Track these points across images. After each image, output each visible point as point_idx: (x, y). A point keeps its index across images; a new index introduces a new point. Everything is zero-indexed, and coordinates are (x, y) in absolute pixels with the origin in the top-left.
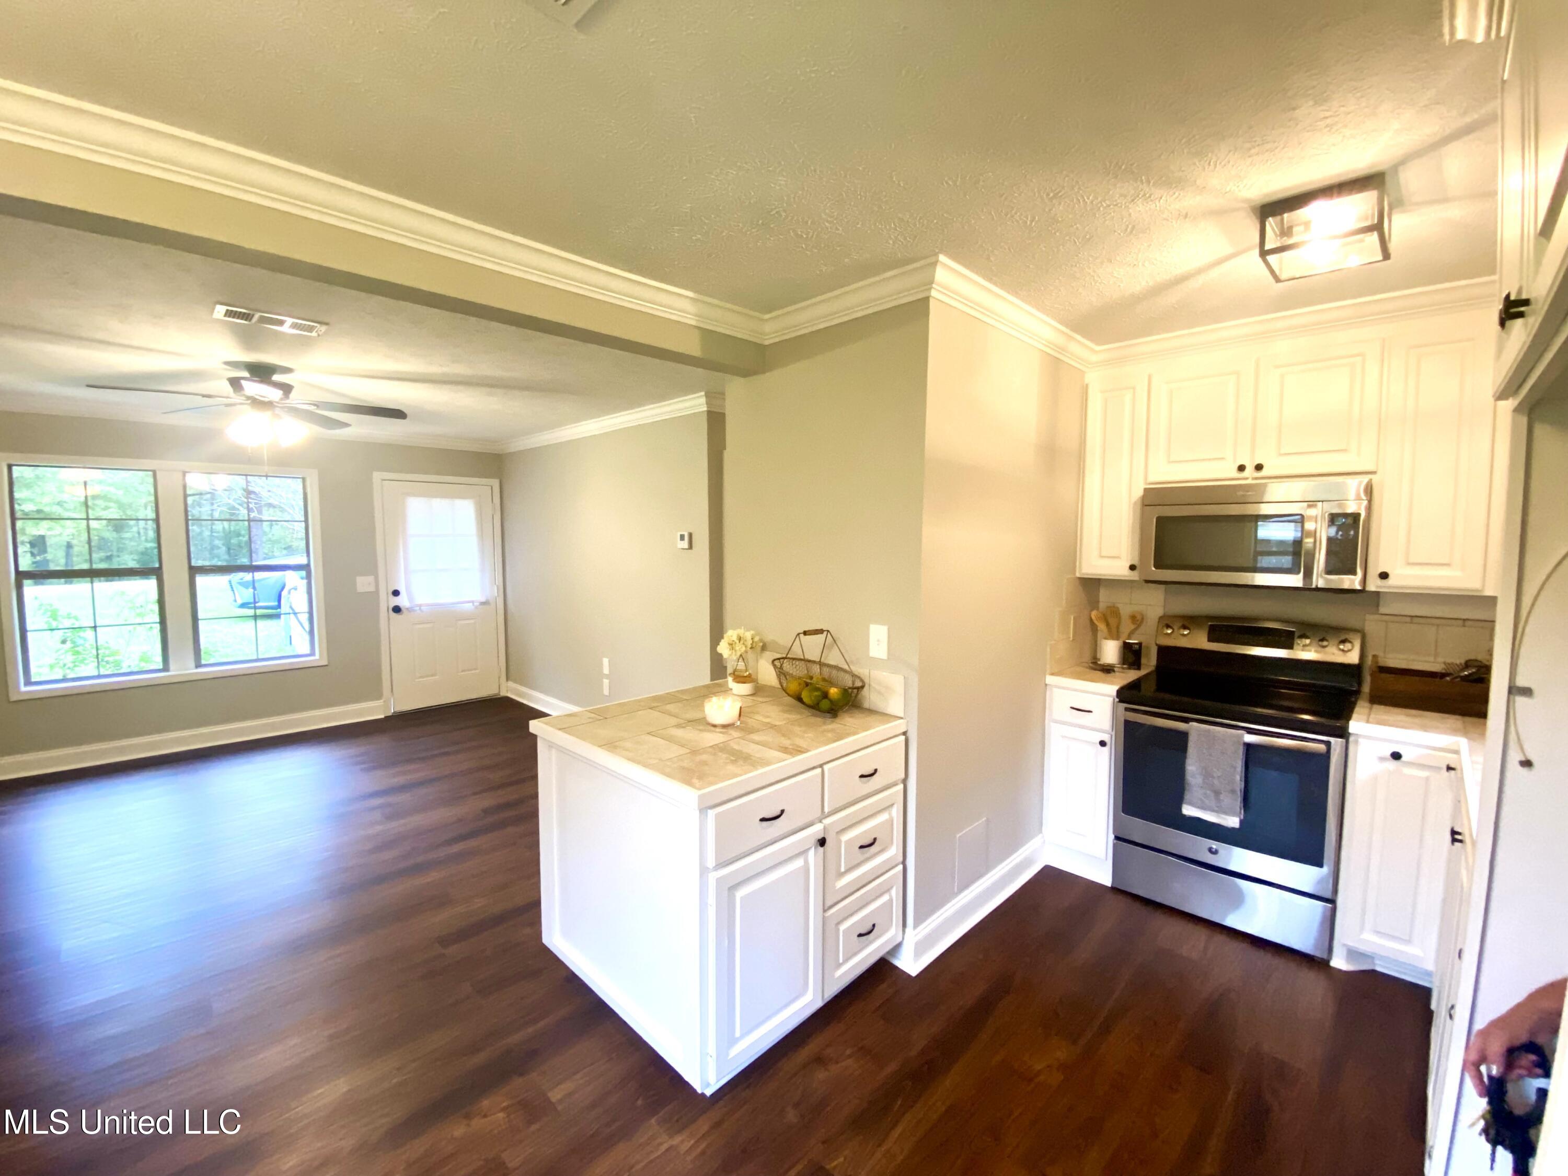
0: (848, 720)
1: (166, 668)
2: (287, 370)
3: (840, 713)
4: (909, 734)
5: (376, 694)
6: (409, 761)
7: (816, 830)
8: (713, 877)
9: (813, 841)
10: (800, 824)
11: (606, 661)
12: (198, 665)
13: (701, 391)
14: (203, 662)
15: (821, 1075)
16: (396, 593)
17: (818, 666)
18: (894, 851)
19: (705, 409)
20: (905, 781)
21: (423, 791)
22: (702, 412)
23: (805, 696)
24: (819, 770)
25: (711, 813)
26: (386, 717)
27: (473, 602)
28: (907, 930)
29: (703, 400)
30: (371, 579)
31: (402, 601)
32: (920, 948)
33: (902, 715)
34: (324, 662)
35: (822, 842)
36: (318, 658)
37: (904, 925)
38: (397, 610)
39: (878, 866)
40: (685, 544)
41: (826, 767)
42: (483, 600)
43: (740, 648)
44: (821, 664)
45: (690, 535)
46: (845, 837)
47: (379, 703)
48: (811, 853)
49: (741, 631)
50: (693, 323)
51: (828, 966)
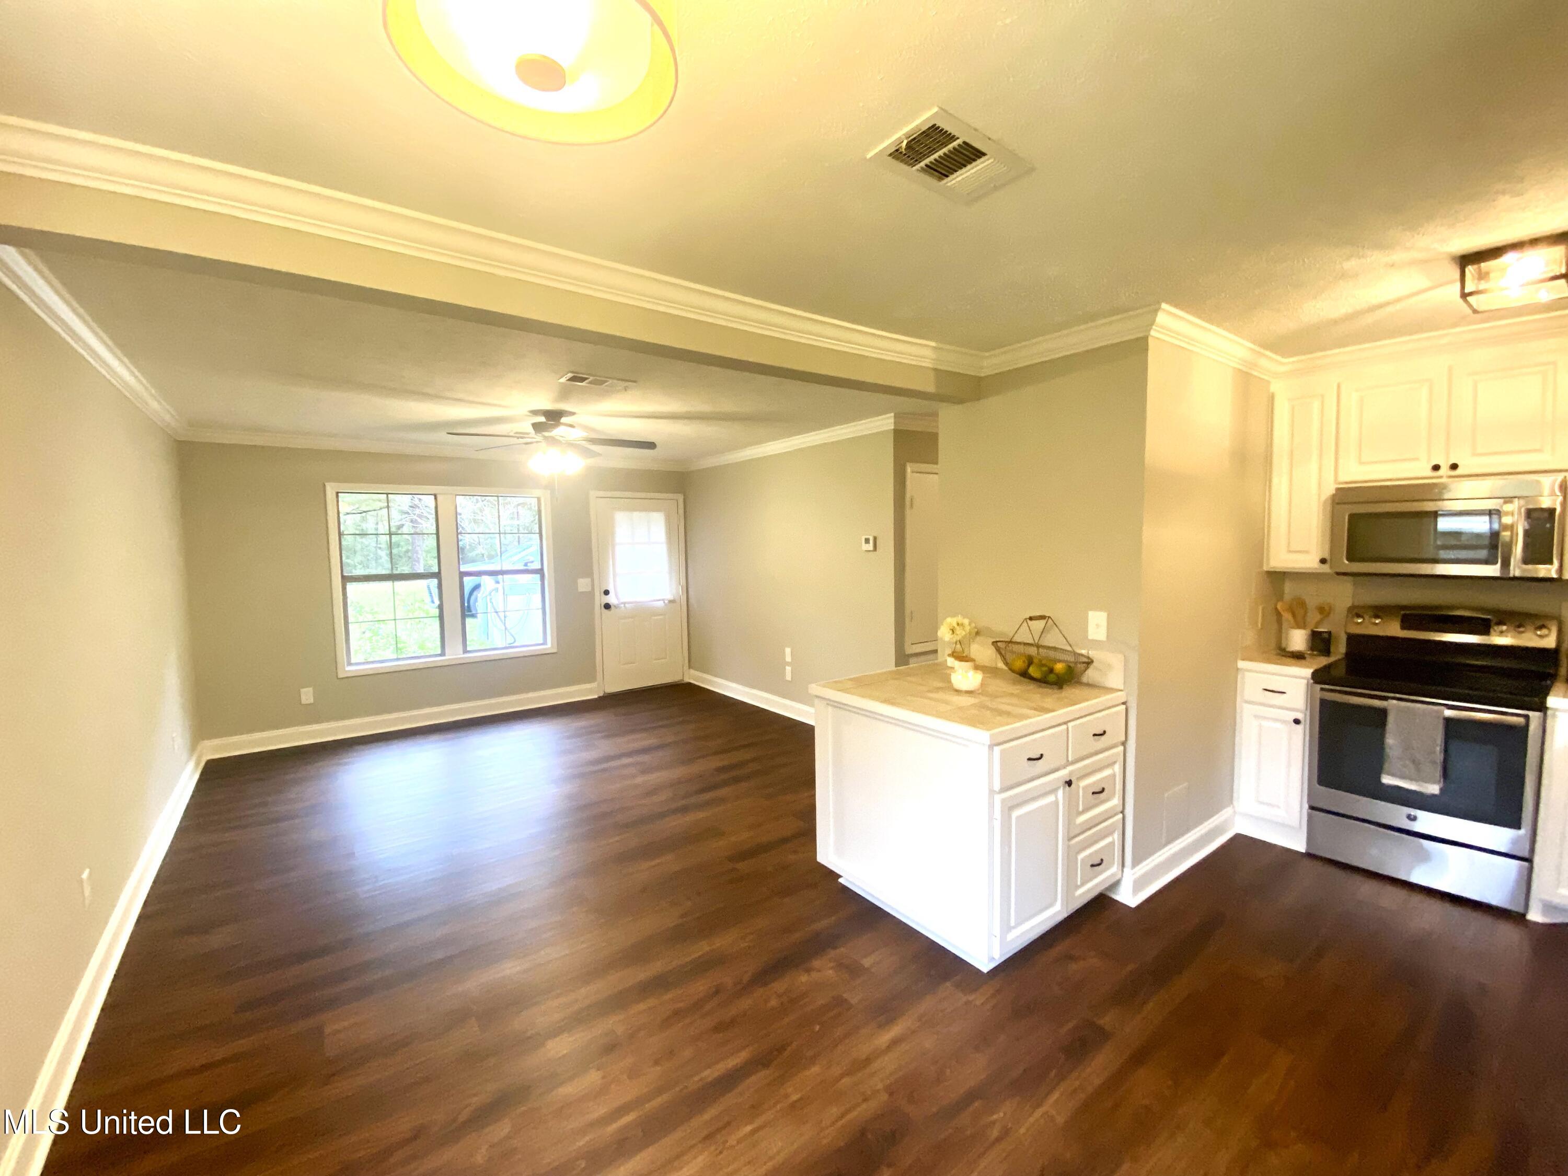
0: (1069, 692)
1: (443, 654)
2: (573, 414)
3: (1064, 687)
4: (1128, 704)
5: (591, 678)
6: (633, 731)
7: (1063, 774)
8: (998, 798)
9: (1062, 782)
10: (1052, 766)
11: (788, 651)
12: (465, 651)
13: (891, 413)
14: (469, 649)
15: (1074, 967)
16: (607, 593)
17: (1036, 649)
18: (1115, 801)
19: (893, 427)
20: (1124, 744)
21: (660, 753)
22: (887, 431)
23: (1032, 671)
24: (1064, 727)
25: (997, 750)
26: (599, 697)
27: (663, 600)
28: (1125, 870)
29: (892, 420)
30: (588, 580)
31: (611, 599)
32: (1138, 885)
33: (1122, 688)
34: (555, 650)
35: (1069, 783)
36: (550, 646)
37: (1123, 865)
38: (607, 606)
39: (1106, 811)
40: (870, 547)
41: (1071, 725)
42: (671, 598)
43: (960, 633)
44: (1038, 646)
45: (875, 539)
46: (1083, 783)
47: (594, 685)
48: (1060, 793)
49: (959, 619)
50: (930, 366)
51: (1070, 886)
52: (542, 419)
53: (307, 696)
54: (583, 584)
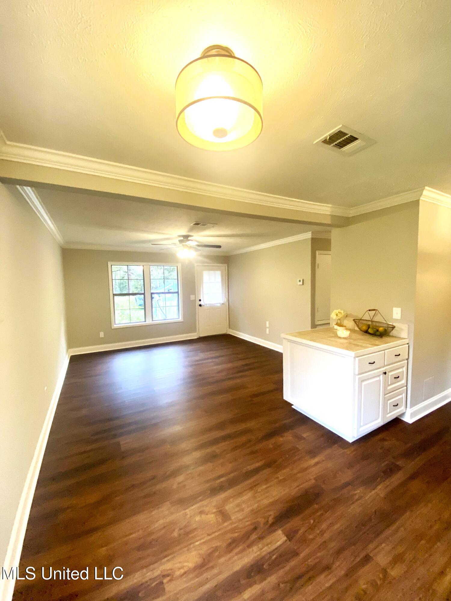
0: (385, 339)
1: (145, 321)
2: (192, 236)
3: (383, 337)
4: (410, 344)
5: (195, 331)
6: (210, 351)
7: (383, 370)
8: (357, 377)
9: (382, 373)
10: (378, 367)
11: (267, 323)
12: (153, 321)
13: (310, 231)
14: (154, 320)
16: (200, 300)
17: (371, 322)
18: (403, 382)
19: (311, 237)
20: (407, 359)
21: (221, 359)
22: (308, 239)
23: (370, 331)
24: (384, 352)
25: (357, 359)
26: (197, 338)
27: (220, 303)
28: (407, 409)
29: (310, 234)
30: (194, 296)
31: (202, 303)
32: (413, 415)
33: (407, 338)
34: (182, 321)
35: (385, 373)
36: (181, 319)
37: (406, 407)
38: (200, 305)
39: (400, 385)
40: (301, 283)
41: (386, 351)
42: (223, 303)
43: (340, 316)
44: (372, 321)
45: (303, 280)
46: (391, 374)
47: (196, 334)
48: (382, 376)
49: (339, 310)
51: (385, 412)
52: (182, 238)
53: (102, 335)
54: (192, 297)
